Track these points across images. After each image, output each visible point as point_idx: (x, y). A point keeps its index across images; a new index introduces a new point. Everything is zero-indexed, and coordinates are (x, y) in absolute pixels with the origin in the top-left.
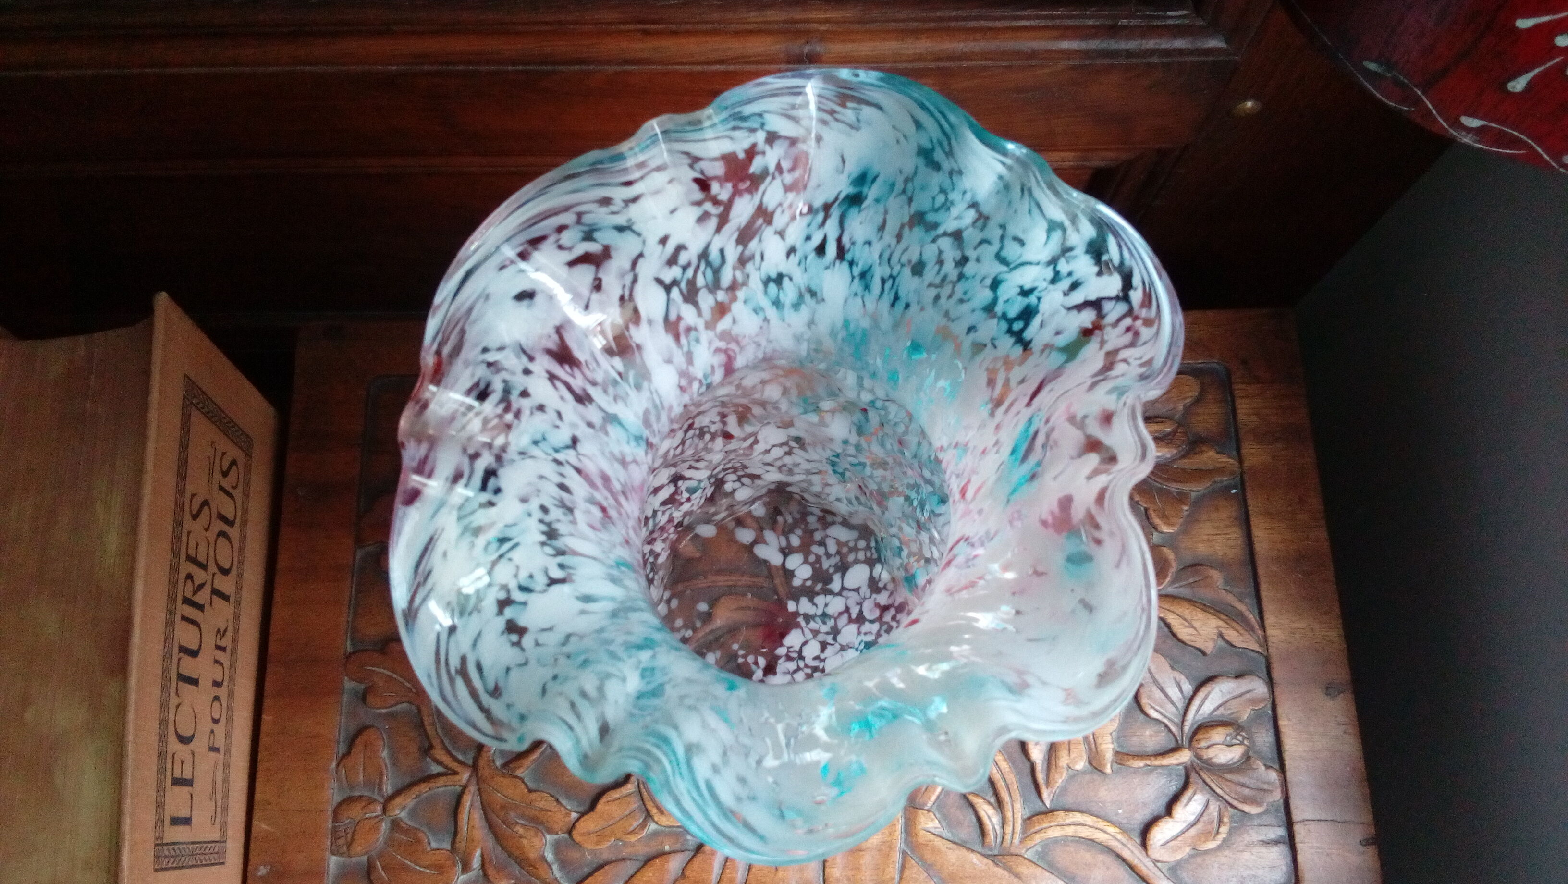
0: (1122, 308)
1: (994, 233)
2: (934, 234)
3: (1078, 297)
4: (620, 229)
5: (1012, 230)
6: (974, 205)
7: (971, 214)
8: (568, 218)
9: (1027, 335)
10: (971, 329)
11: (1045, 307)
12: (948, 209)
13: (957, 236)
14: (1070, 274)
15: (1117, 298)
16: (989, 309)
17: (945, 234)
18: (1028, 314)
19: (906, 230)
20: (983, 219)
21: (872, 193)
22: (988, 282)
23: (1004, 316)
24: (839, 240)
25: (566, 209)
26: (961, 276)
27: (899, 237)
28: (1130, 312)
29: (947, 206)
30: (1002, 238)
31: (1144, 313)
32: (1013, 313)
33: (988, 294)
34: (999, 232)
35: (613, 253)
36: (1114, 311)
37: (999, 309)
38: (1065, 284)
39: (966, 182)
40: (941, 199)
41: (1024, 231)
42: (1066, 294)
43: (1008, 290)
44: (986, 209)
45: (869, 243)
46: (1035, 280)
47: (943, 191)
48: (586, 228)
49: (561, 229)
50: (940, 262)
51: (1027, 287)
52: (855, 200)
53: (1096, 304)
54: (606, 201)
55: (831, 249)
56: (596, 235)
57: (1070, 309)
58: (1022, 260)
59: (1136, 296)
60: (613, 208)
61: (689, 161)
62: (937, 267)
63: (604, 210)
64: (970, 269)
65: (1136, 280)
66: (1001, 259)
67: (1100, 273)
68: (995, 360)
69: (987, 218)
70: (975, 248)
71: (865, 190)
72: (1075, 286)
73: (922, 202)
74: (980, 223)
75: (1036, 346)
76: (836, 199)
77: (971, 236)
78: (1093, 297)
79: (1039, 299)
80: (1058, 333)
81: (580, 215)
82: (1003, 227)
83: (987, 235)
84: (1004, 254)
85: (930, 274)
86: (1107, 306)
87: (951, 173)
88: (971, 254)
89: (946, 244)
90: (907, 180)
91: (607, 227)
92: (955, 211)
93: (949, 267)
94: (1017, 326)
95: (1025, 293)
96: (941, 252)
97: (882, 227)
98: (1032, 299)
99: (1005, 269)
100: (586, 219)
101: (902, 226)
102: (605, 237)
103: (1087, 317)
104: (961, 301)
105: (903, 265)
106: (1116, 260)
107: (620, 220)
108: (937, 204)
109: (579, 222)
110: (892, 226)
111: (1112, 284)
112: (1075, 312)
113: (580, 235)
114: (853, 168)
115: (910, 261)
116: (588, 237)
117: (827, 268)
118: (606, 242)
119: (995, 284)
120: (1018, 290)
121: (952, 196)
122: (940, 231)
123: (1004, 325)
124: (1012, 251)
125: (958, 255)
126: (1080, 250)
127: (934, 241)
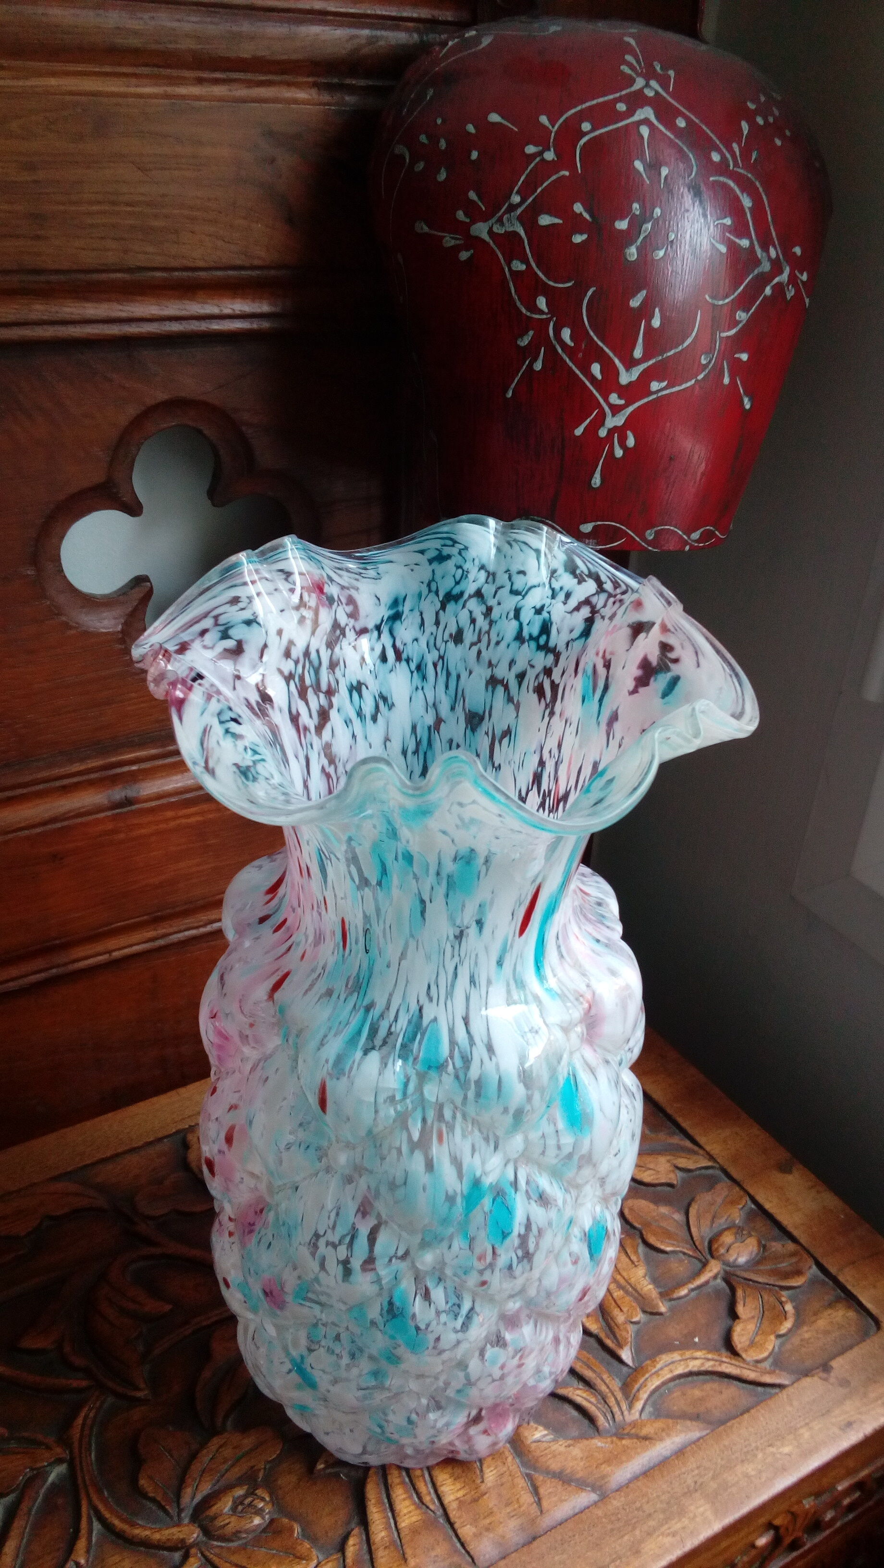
0: (603, 597)
1: (502, 579)
2: (461, 602)
3: (573, 602)
4: (248, 623)
5: (514, 569)
6: (482, 567)
7: (483, 575)
8: (208, 623)
9: (551, 644)
10: (512, 663)
11: (555, 618)
12: (467, 576)
13: (479, 594)
14: (561, 588)
15: (597, 593)
16: (519, 637)
17: (470, 597)
18: (546, 628)
19: (441, 612)
20: (491, 576)
21: (406, 608)
22: (512, 615)
23: (531, 637)
24: (394, 646)
25: (205, 615)
26: (491, 623)
27: (437, 623)
28: (610, 595)
29: (465, 575)
30: (510, 578)
31: (618, 591)
32: (535, 632)
33: (515, 624)
34: (507, 576)
35: (245, 647)
36: (599, 601)
37: (525, 634)
38: (561, 596)
39: (472, 553)
40: (460, 571)
41: (523, 564)
42: (565, 603)
43: (527, 615)
44: (491, 568)
45: (416, 640)
46: (542, 599)
47: (459, 567)
48: (222, 628)
49: (203, 633)
50: (473, 621)
51: (538, 607)
52: (396, 617)
53: (587, 602)
54: (235, 600)
55: (391, 655)
56: (231, 632)
57: (571, 612)
58: (529, 585)
59: (608, 586)
60: (241, 605)
61: (284, 576)
62: (472, 625)
63: (235, 608)
64: (495, 614)
65: (603, 578)
66: (514, 592)
67: (579, 583)
68: (537, 677)
69: (494, 575)
70: (494, 597)
71: (400, 609)
72: (568, 595)
73: (446, 585)
74: (491, 577)
75: (561, 647)
76: (382, 621)
77: (488, 590)
78: (582, 599)
79: (549, 613)
80: (571, 631)
81: (216, 618)
82: (507, 571)
83: (498, 583)
84: (515, 587)
85: (469, 636)
86: (594, 600)
87: (460, 553)
88: (492, 602)
89: (473, 604)
90: (429, 585)
91: (237, 624)
92: (471, 577)
93: (481, 622)
94: (542, 641)
95: (539, 611)
96: (471, 612)
97: (422, 623)
98: (545, 614)
99: (520, 597)
100: (222, 620)
101: (437, 613)
102: (238, 633)
103: (585, 612)
104: (498, 643)
105: (446, 642)
106: (586, 572)
107: (247, 615)
108: (458, 578)
109: (216, 624)
110: (429, 619)
111: (590, 586)
112: (576, 613)
113: (219, 635)
114: (386, 600)
115: (451, 635)
116: (225, 636)
117: (391, 671)
118: (237, 638)
119: (517, 612)
120: (533, 610)
121: (465, 567)
122: (466, 596)
123: (533, 644)
124: (519, 583)
125: (483, 608)
126: (561, 570)
127: (464, 607)
